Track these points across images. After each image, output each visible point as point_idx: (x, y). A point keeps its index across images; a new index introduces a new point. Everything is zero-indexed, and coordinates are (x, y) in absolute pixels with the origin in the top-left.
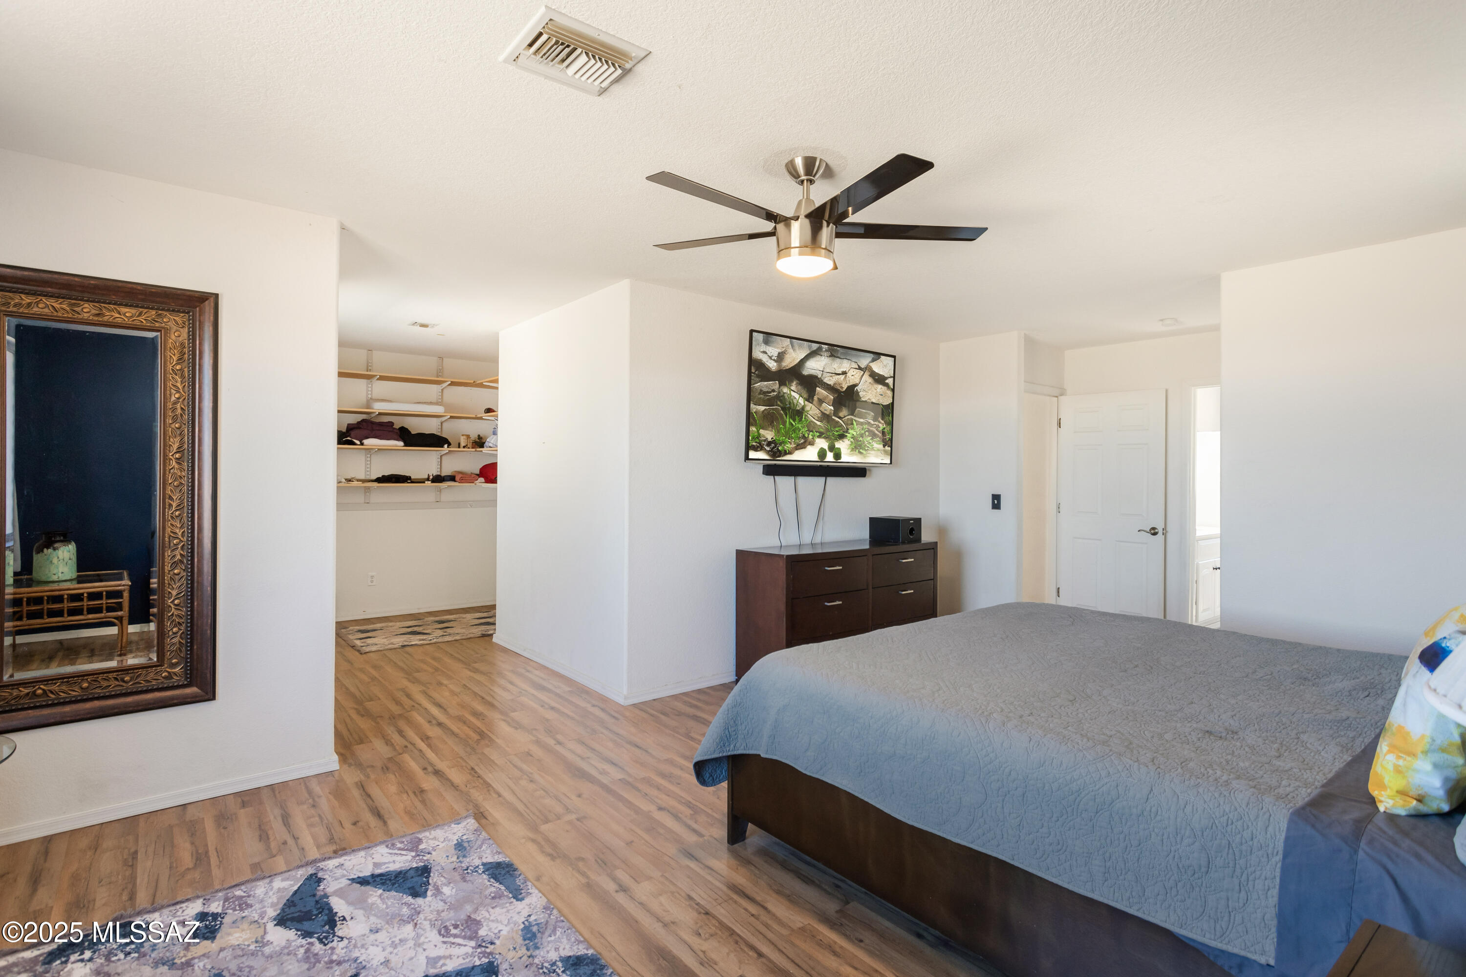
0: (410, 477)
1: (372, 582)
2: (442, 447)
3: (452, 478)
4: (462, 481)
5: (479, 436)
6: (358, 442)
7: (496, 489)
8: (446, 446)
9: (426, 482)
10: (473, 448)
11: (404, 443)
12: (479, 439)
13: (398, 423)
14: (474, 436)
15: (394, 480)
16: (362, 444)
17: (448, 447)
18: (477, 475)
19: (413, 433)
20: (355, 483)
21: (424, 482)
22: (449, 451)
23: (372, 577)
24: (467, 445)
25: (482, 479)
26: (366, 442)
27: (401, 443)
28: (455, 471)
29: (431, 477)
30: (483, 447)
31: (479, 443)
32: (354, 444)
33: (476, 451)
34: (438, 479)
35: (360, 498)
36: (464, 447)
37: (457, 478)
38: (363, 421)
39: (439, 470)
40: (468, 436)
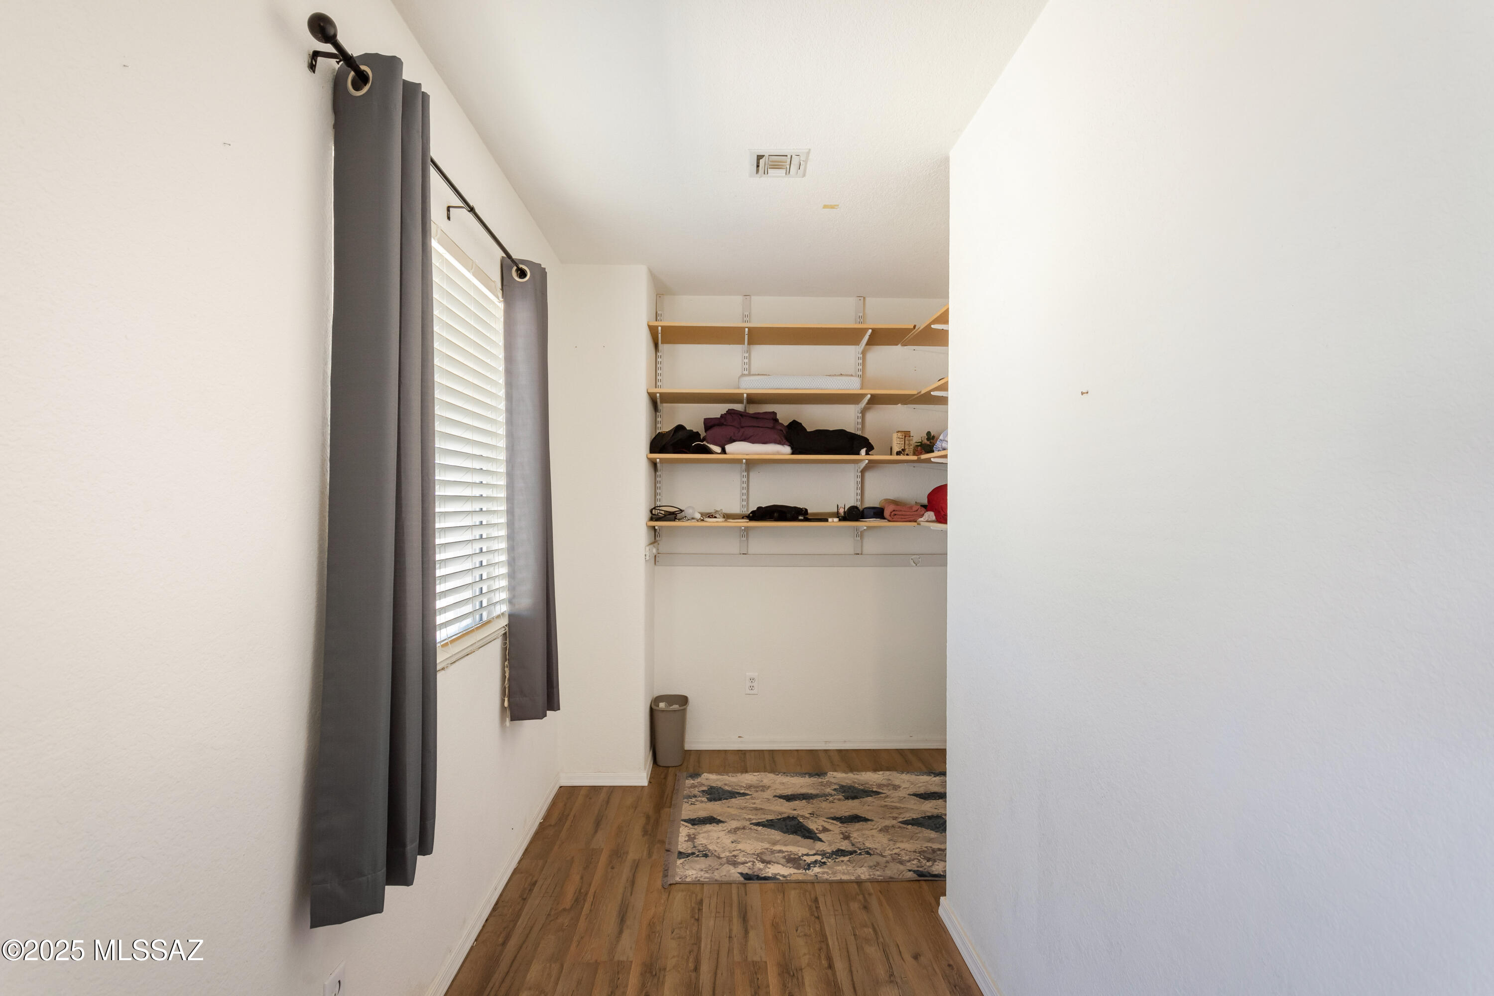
0: (806, 510)
1: (752, 688)
2: (858, 453)
3: (878, 513)
4: (895, 517)
5: (929, 433)
6: (717, 449)
7: (945, 533)
8: (863, 451)
9: (830, 520)
10: (914, 454)
11: (792, 448)
12: (928, 439)
13: (785, 414)
14: (918, 436)
15: (776, 515)
16: (724, 451)
17: (867, 453)
18: (924, 506)
19: (809, 430)
20: (719, 521)
21: (826, 520)
22: (870, 461)
23: (752, 680)
24: (904, 450)
25: (930, 515)
26: (729, 448)
27: (787, 449)
28: (886, 500)
29: (841, 511)
30: (933, 451)
31: (928, 444)
32: (709, 451)
33: (919, 461)
34: (853, 514)
35: (732, 545)
36: (898, 453)
37: (887, 513)
38: (730, 412)
39: (859, 497)
40: (907, 434)
